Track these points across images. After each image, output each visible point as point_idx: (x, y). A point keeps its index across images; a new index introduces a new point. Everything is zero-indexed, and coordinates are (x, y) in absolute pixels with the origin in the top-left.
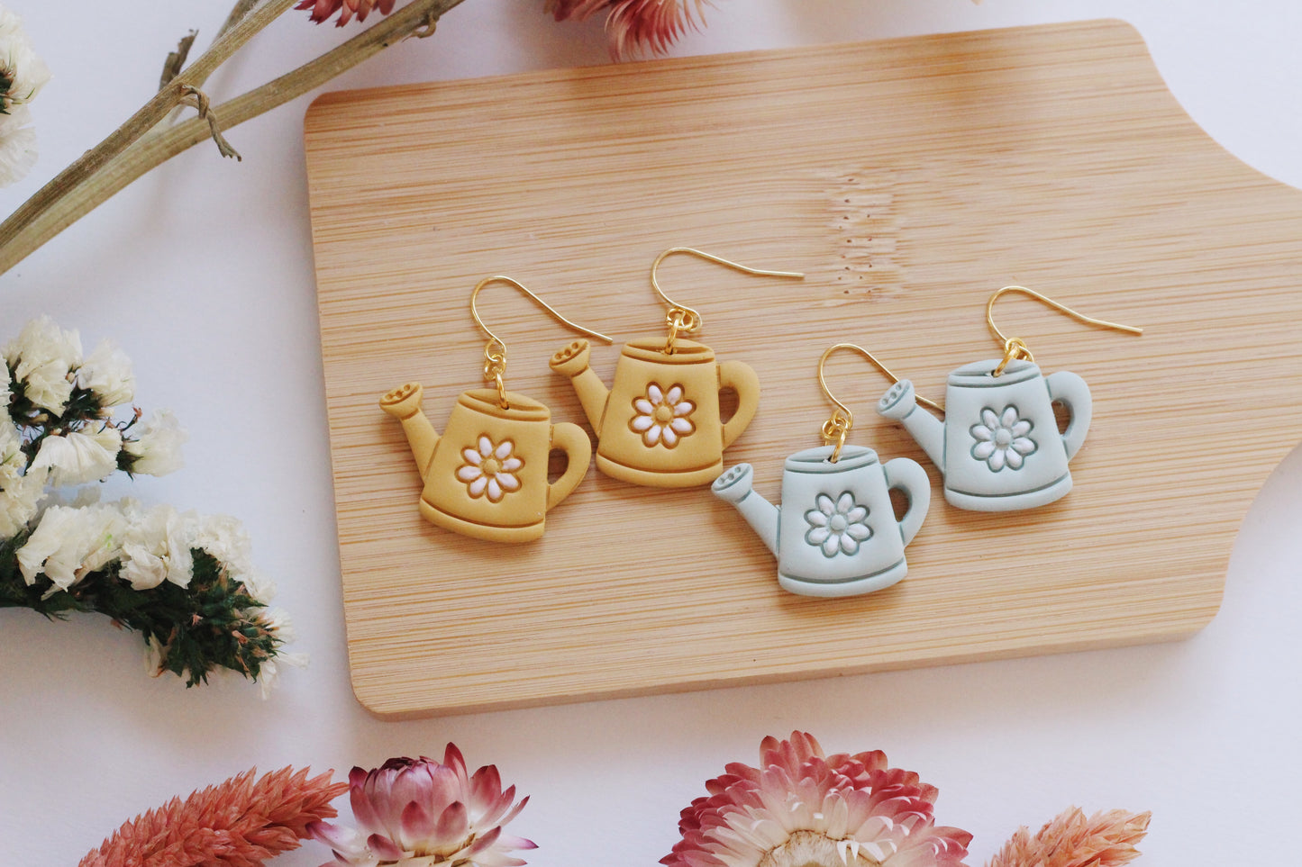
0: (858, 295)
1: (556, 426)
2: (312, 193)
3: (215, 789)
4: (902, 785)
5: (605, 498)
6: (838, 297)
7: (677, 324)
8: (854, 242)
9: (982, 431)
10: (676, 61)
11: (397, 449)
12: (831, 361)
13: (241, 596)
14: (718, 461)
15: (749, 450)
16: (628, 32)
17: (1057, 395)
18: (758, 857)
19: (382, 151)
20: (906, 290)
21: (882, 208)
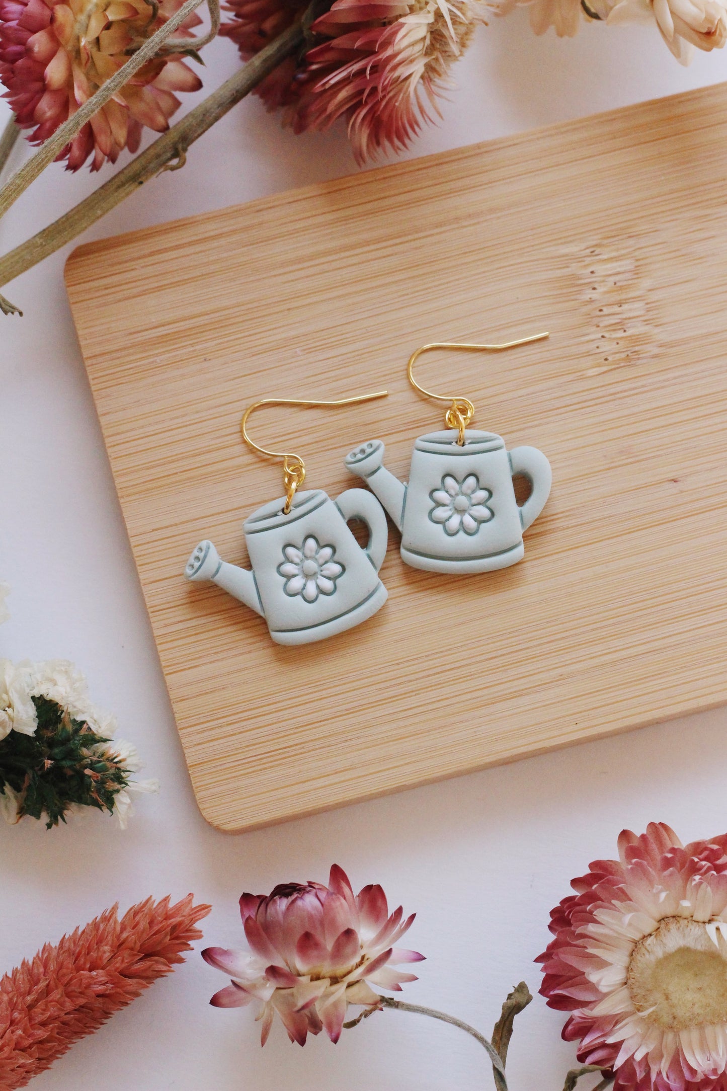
0: (619, 360)
3: (83, 932)
6: (599, 366)
8: (606, 311)
13: (87, 735)
18: (631, 946)
20: (662, 348)
21: (627, 275)
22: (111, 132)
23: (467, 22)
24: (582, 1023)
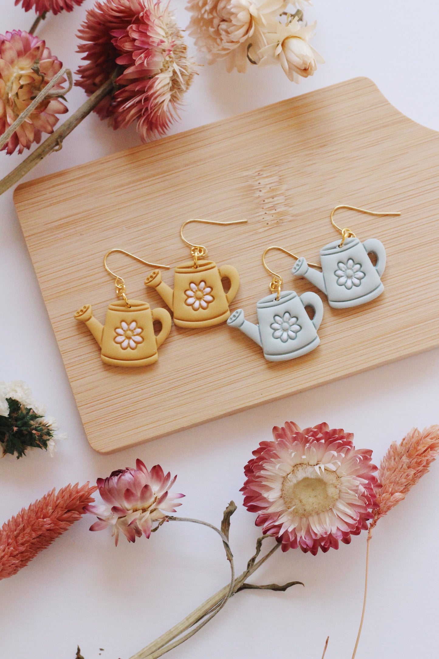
0: (273, 224)
1: (153, 310)
2: (23, 230)
3: (39, 501)
4: (337, 436)
5: (182, 337)
6: (264, 227)
7: (197, 254)
9: (339, 273)
10: (170, 137)
11: (86, 335)
12: (267, 256)
13: (32, 415)
14: (227, 310)
15: (240, 302)
16: (147, 130)
17: (369, 249)
18: (282, 480)
19: (51, 205)
20: (293, 217)
21: (275, 183)
22: (26, 136)
23: (188, 74)
24: (264, 517)
